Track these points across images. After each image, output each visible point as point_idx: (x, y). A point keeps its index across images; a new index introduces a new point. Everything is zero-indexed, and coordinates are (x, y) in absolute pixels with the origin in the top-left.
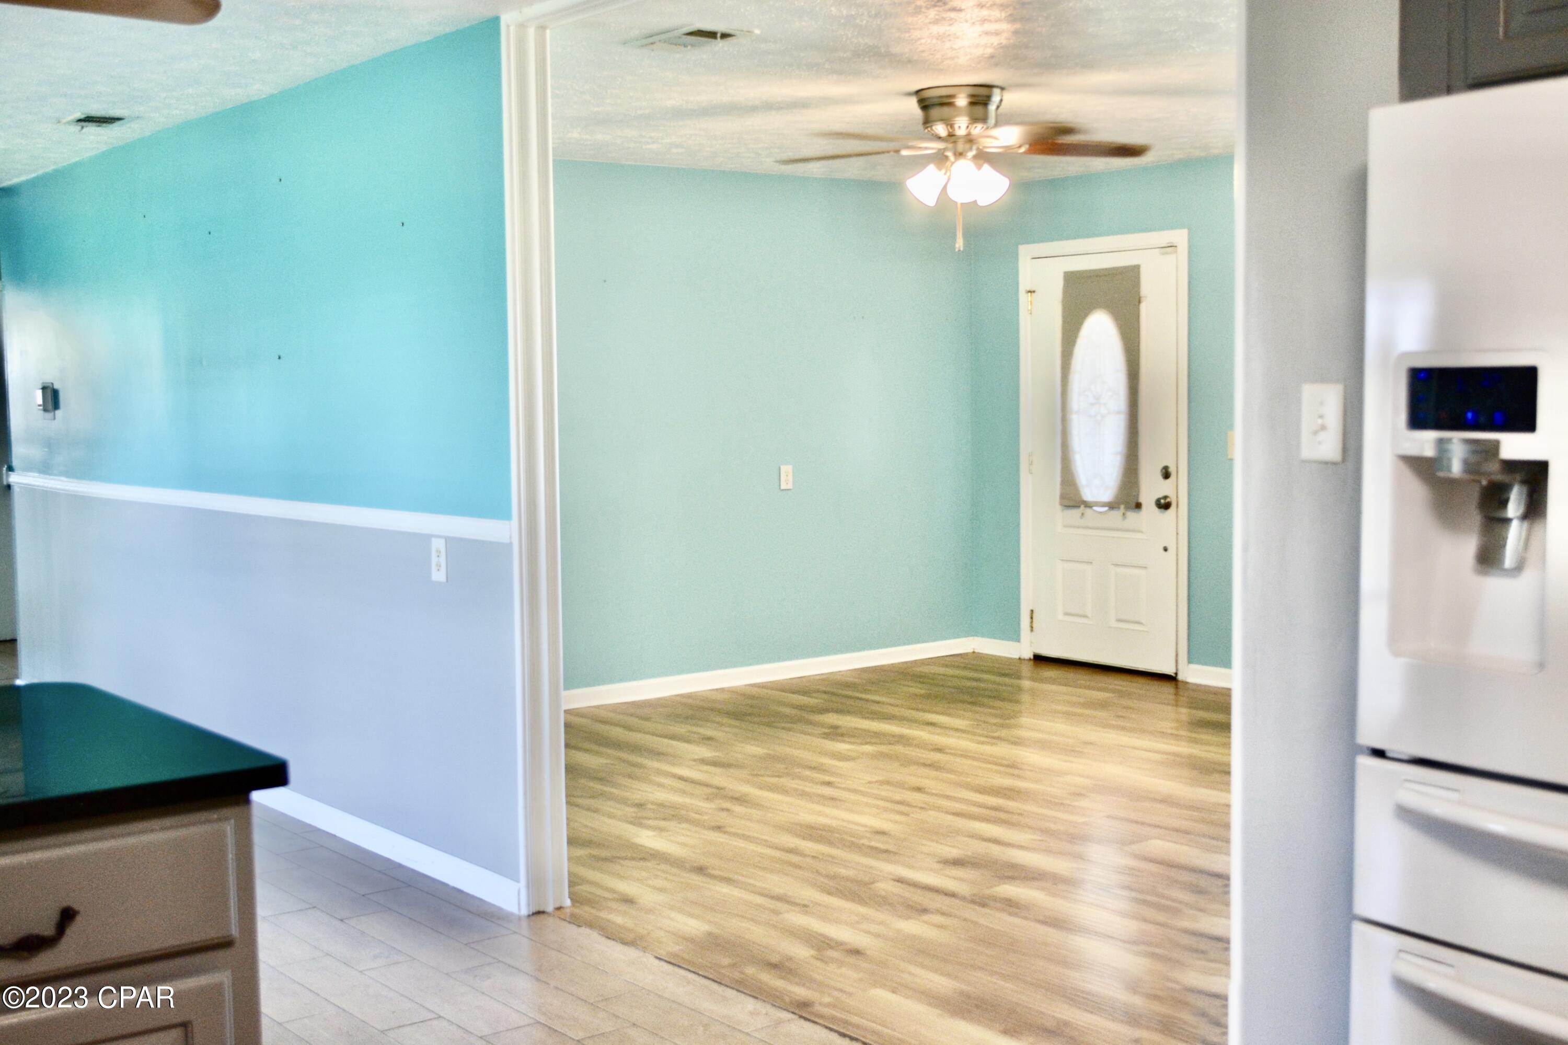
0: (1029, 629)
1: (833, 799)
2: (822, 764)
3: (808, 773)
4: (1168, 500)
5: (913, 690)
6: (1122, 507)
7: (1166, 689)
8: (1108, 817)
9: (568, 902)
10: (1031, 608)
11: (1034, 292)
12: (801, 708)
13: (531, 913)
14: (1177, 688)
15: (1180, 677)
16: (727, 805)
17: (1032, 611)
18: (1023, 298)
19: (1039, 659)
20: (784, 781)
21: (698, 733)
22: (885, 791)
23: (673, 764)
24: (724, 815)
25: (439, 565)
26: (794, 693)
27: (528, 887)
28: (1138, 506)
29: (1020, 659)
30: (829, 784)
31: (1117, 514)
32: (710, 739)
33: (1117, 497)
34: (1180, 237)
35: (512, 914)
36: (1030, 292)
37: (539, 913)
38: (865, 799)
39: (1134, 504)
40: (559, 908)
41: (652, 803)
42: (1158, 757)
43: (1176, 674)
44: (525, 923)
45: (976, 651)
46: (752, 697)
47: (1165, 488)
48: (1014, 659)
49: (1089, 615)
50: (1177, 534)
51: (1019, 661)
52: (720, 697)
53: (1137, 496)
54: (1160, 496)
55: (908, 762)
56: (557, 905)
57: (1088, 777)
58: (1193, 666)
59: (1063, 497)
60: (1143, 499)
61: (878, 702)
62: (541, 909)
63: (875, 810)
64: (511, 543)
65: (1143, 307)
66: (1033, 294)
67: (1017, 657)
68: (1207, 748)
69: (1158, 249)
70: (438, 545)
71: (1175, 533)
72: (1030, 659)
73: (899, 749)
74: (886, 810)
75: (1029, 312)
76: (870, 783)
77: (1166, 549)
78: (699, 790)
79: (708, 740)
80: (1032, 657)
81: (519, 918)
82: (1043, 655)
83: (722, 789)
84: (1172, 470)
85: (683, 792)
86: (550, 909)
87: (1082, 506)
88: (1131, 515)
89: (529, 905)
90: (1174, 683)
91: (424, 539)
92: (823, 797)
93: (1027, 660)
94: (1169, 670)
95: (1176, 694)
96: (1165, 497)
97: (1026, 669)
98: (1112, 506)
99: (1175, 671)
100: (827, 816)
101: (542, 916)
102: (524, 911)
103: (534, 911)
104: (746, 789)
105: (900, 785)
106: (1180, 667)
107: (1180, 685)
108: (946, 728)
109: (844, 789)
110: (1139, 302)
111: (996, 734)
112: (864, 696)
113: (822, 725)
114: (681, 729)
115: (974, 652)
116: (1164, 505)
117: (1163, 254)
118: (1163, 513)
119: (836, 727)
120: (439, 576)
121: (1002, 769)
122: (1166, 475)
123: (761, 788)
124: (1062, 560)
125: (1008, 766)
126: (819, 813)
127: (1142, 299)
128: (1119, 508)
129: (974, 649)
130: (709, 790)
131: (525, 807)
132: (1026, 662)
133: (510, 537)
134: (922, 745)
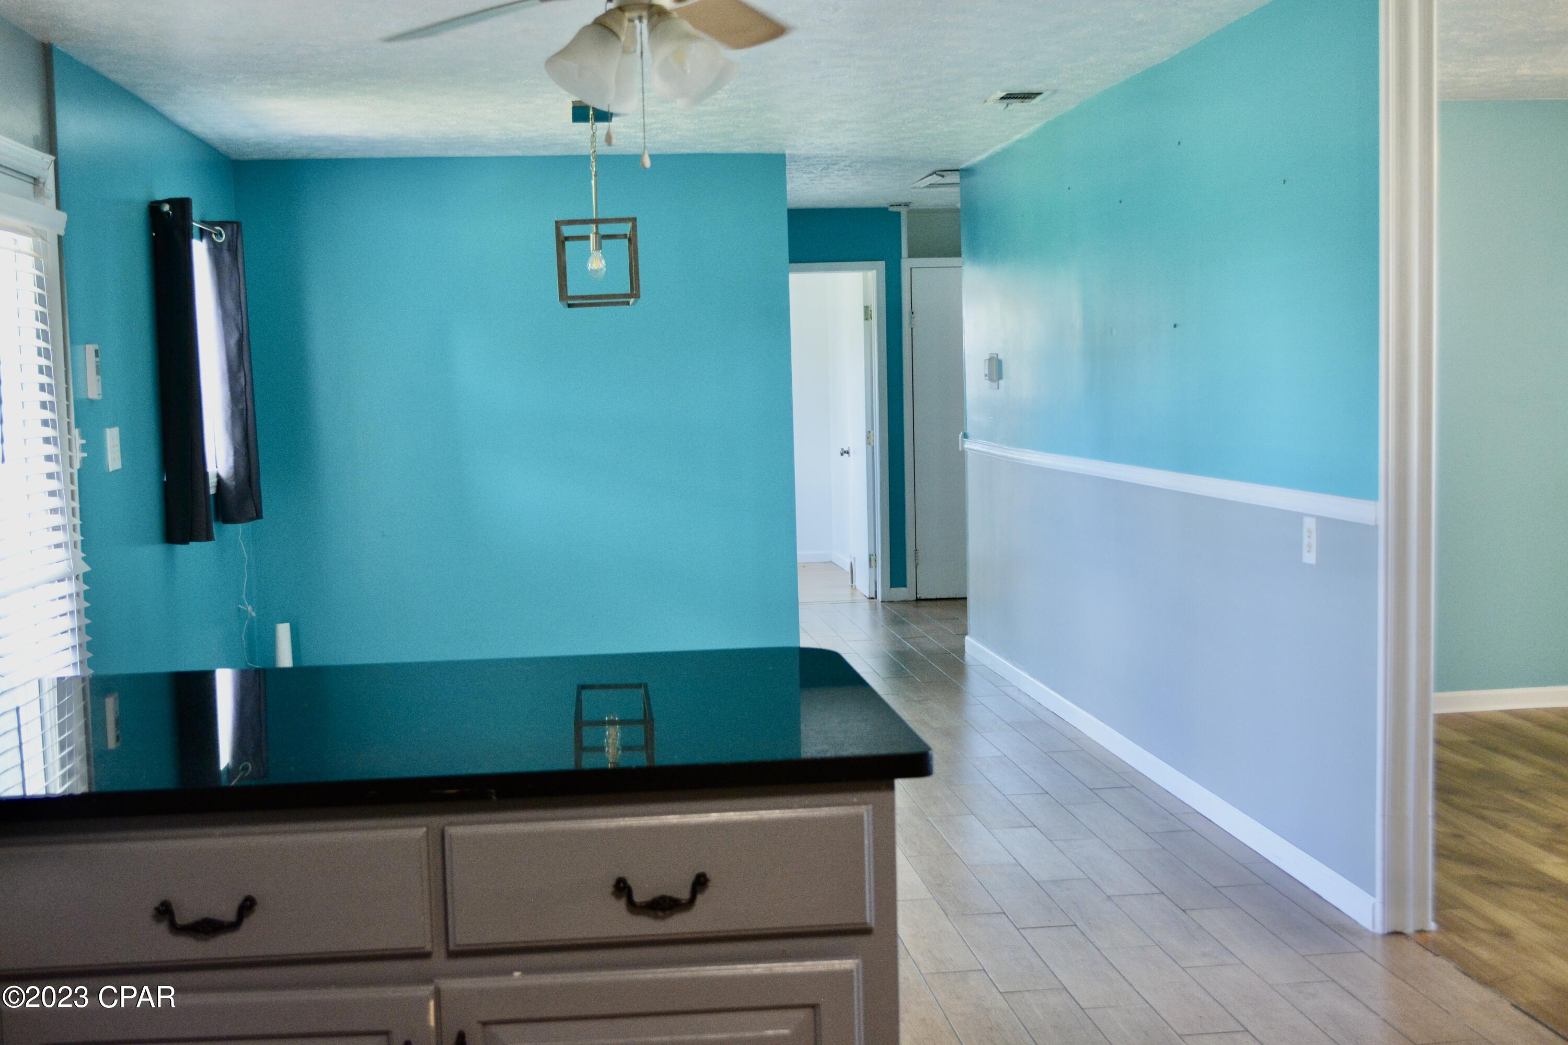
9: (1432, 926)
13: (1386, 932)
25: (1310, 546)
27: (1384, 903)
35: (1367, 930)
37: (1397, 933)
40: (1421, 932)
44: (1379, 943)
56: (1420, 928)
62: (1399, 930)
64: (1377, 526)
70: (1310, 524)
81: (1374, 936)
86: (1410, 929)
89: (1384, 923)
91: (1296, 518)
101: (1400, 938)
102: (1379, 929)
103: (1390, 930)
120: (1310, 558)
131: (1384, 816)
133: (1376, 519)
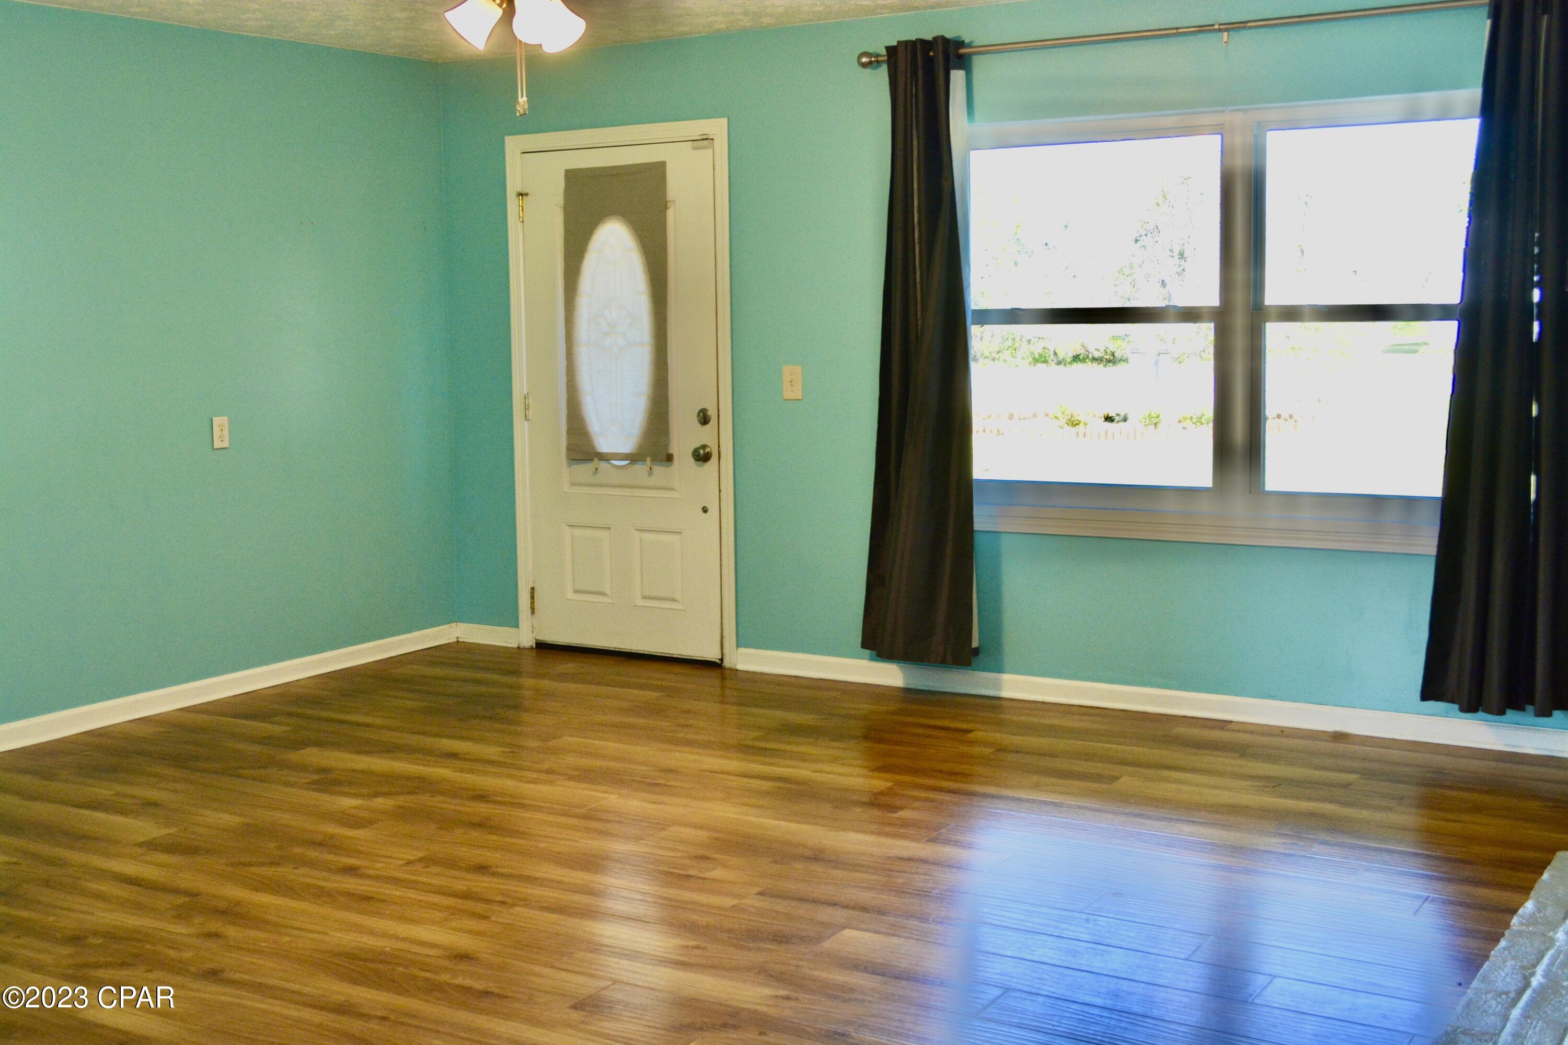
0: (529, 611)
1: (367, 898)
2: (332, 836)
3: (313, 854)
4: (708, 450)
5: (410, 704)
6: (649, 459)
7: (710, 680)
8: (761, 894)
10: (531, 585)
11: (527, 195)
12: (266, 741)
14: (723, 678)
15: (727, 663)
16: (214, 925)
17: (533, 589)
18: (512, 203)
19: (542, 647)
20: (287, 872)
21: (135, 797)
22: (436, 877)
23: (107, 855)
24: (210, 944)
26: (246, 716)
28: (669, 458)
29: (519, 648)
30: (351, 871)
31: (640, 469)
32: (155, 804)
33: (640, 447)
34: (717, 127)
36: (521, 195)
38: (411, 894)
39: (665, 457)
41: (96, 933)
42: (766, 785)
43: (722, 660)
45: (460, 640)
46: (194, 729)
47: (704, 436)
48: (512, 648)
49: (608, 592)
50: (720, 491)
51: (516, 651)
52: (147, 731)
53: (666, 446)
54: (698, 446)
55: (447, 822)
57: (701, 827)
58: (742, 650)
59: (570, 449)
60: (674, 449)
61: (367, 725)
63: (439, 915)
65: (670, 214)
66: (525, 197)
67: (516, 646)
68: (820, 766)
69: (690, 142)
71: (718, 490)
72: (532, 647)
73: (425, 799)
74: (454, 912)
75: (521, 220)
76: (409, 863)
77: (705, 510)
78: (164, 901)
79: (149, 807)
80: (534, 646)
82: (549, 643)
83: (197, 895)
84: (712, 413)
85: (138, 907)
87: (596, 459)
88: (659, 470)
90: (719, 671)
92: (350, 895)
93: (528, 649)
94: (712, 654)
95: (723, 687)
96: (704, 447)
97: (528, 663)
98: (634, 458)
99: (720, 657)
100: (371, 932)
104: (234, 892)
105: (450, 863)
106: (726, 651)
107: (727, 673)
108: (477, 760)
109: (377, 878)
110: (666, 208)
111: (546, 766)
112: (341, 717)
113: (303, 768)
114: (103, 791)
115: (458, 642)
116: (702, 456)
117: (694, 148)
118: (700, 466)
119: (325, 770)
121: (574, 821)
122: (704, 419)
123: (256, 889)
124: (570, 526)
125: (586, 817)
126: (359, 929)
127: (669, 205)
128: (645, 460)
129: (457, 638)
130: (180, 900)
132: (526, 652)
134: (456, 792)
